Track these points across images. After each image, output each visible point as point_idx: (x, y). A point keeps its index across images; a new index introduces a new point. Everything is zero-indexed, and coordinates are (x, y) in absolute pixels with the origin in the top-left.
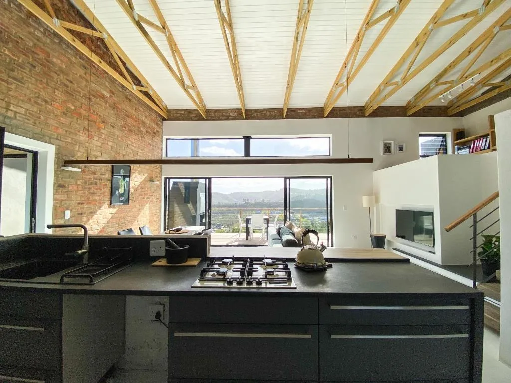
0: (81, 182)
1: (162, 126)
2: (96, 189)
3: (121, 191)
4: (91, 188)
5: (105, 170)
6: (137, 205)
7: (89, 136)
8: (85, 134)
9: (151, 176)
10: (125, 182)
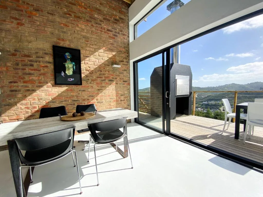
0: (12, 64)
1: (128, 13)
2: (32, 70)
3: (70, 72)
4: (25, 69)
5: (43, 54)
6: (95, 86)
7: (18, 24)
8: (12, 22)
9: (113, 61)
10: (73, 65)
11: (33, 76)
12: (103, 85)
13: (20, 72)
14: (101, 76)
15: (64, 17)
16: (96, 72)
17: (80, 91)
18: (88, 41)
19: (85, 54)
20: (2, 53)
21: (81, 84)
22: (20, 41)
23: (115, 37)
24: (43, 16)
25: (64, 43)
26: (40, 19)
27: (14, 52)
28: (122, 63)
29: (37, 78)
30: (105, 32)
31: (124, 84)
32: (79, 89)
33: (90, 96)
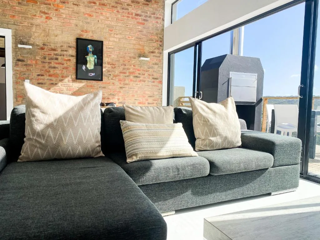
3: (91, 66)
4: (51, 63)
5: (67, 47)
6: (117, 83)
7: (47, 18)
8: (41, 17)
9: (141, 52)
10: (95, 58)
11: (57, 69)
12: (127, 82)
13: (46, 66)
14: (124, 71)
15: (88, 7)
16: (119, 67)
17: (100, 87)
18: (112, 31)
19: (108, 45)
20: (33, 47)
21: (102, 80)
22: (48, 35)
23: (145, 22)
24: (68, 8)
25: (87, 35)
26: (67, 11)
27: (42, 46)
28: (152, 54)
29: (60, 72)
30: (132, 18)
31: (154, 82)
32: (100, 86)
33: (111, 94)
